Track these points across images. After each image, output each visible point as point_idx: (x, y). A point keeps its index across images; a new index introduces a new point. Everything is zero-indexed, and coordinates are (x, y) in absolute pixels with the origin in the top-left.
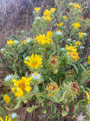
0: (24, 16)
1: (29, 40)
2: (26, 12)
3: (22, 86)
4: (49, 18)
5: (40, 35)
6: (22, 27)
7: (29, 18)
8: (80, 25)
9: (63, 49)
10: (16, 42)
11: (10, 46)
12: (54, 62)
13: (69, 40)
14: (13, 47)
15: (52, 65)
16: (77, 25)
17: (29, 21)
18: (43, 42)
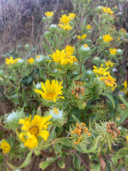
0: (28, 24)
1: (40, 58)
2: (31, 18)
3: (35, 130)
6: (25, 40)
9: (89, 72)
11: (11, 67)
15: (77, 95)
16: (107, 38)
18: (63, 61)
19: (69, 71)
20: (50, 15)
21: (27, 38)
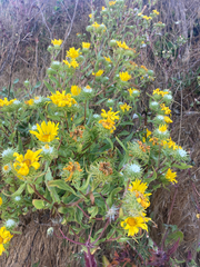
0: (29, 49)
1: (38, 99)
2: (34, 41)
4: (75, 64)
5: (58, 92)
6: (24, 72)
7: (40, 55)
8: (129, 77)
9: (96, 116)
10: (16, 102)
11: (5, 109)
12: (77, 133)
13: (110, 101)
14: (11, 111)
15: (75, 138)
16: (124, 77)
17: (40, 60)
18: (61, 103)
19: (69, 113)
20: (57, 43)
21: (28, 70)
